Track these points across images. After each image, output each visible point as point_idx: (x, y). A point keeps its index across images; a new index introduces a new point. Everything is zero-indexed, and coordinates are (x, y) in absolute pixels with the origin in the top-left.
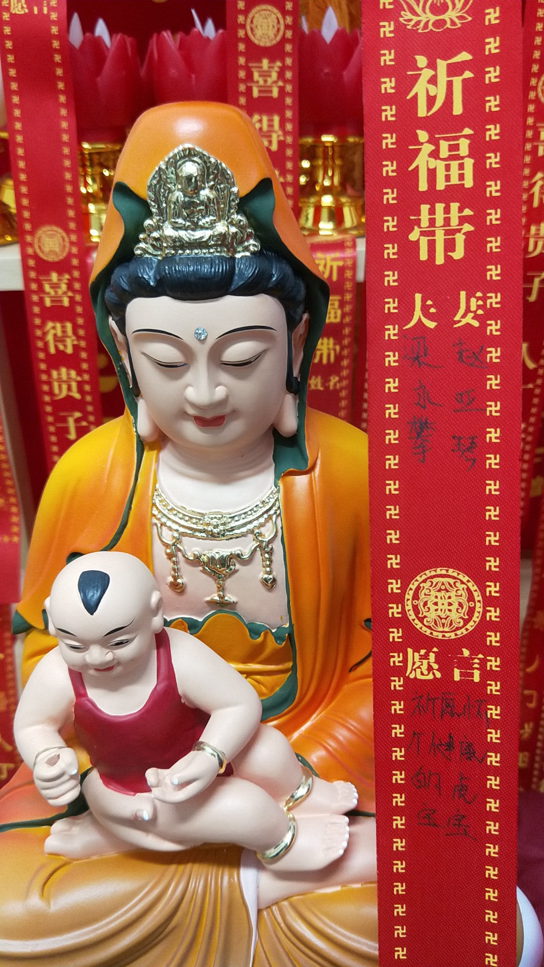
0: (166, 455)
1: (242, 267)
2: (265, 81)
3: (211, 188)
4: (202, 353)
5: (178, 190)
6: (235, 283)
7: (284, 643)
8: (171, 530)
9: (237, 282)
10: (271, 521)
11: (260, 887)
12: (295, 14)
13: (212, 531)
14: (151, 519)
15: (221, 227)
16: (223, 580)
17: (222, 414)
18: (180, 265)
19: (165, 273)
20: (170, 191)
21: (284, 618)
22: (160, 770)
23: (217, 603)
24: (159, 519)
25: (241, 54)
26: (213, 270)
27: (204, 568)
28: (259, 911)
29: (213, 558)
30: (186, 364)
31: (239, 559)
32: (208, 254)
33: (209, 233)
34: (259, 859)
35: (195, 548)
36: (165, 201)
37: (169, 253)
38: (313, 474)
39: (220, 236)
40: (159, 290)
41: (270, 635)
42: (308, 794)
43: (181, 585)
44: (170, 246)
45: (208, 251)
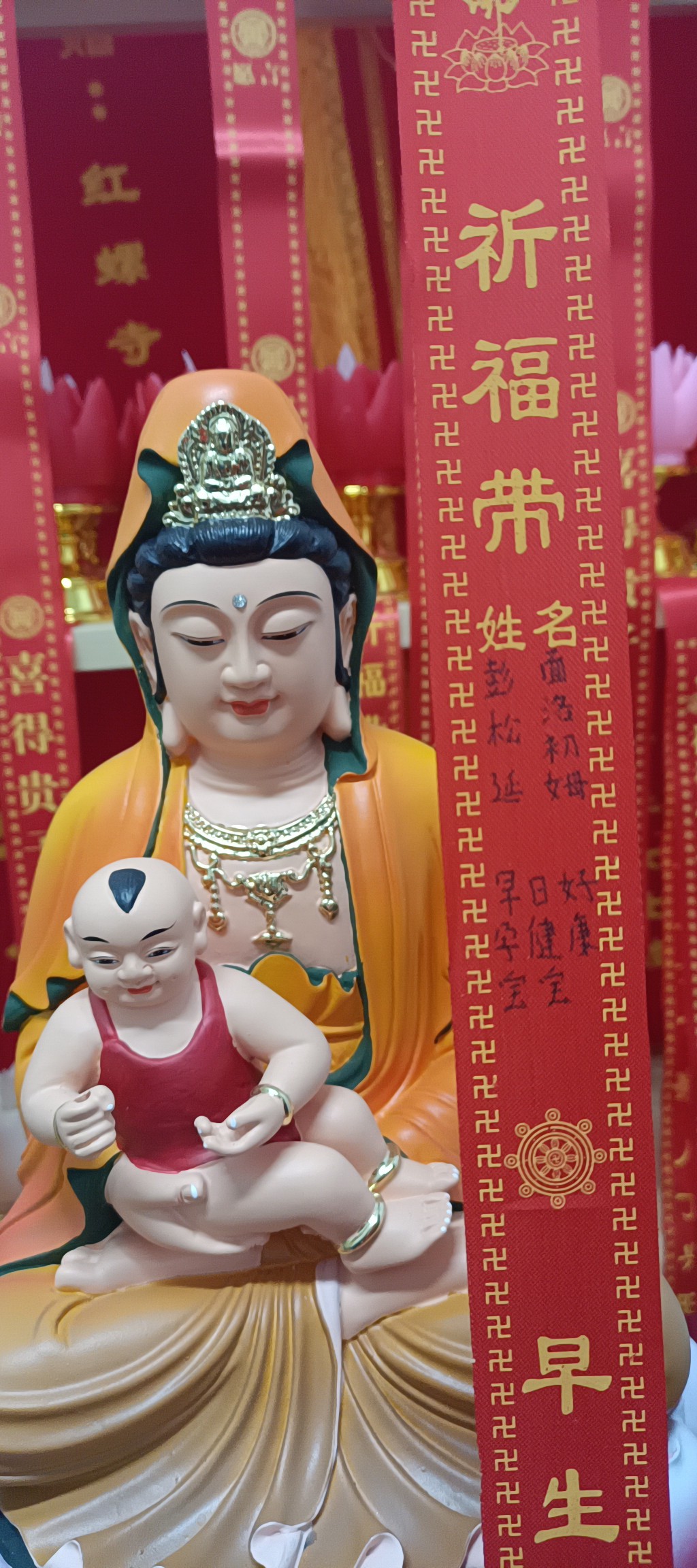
0: (197, 771)
1: (281, 530)
3: (248, 446)
4: (241, 624)
5: (212, 449)
6: (275, 545)
7: (352, 990)
8: (208, 853)
9: (277, 544)
10: (327, 835)
11: (342, 1305)
12: (306, 344)
14: (183, 843)
15: (257, 488)
17: (265, 699)
18: (215, 527)
19: (199, 536)
20: (203, 451)
21: (350, 960)
23: (269, 941)
24: (192, 841)
27: (249, 896)
28: (344, 1343)
29: (261, 881)
30: (222, 641)
31: (292, 881)
32: (245, 516)
33: (246, 493)
34: (338, 1255)
35: (238, 872)
36: (198, 462)
37: (201, 518)
38: (373, 780)
39: (257, 497)
40: (192, 557)
41: (334, 979)
42: (395, 1171)
43: (222, 921)
44: (203, 509)
45: (244, 513)
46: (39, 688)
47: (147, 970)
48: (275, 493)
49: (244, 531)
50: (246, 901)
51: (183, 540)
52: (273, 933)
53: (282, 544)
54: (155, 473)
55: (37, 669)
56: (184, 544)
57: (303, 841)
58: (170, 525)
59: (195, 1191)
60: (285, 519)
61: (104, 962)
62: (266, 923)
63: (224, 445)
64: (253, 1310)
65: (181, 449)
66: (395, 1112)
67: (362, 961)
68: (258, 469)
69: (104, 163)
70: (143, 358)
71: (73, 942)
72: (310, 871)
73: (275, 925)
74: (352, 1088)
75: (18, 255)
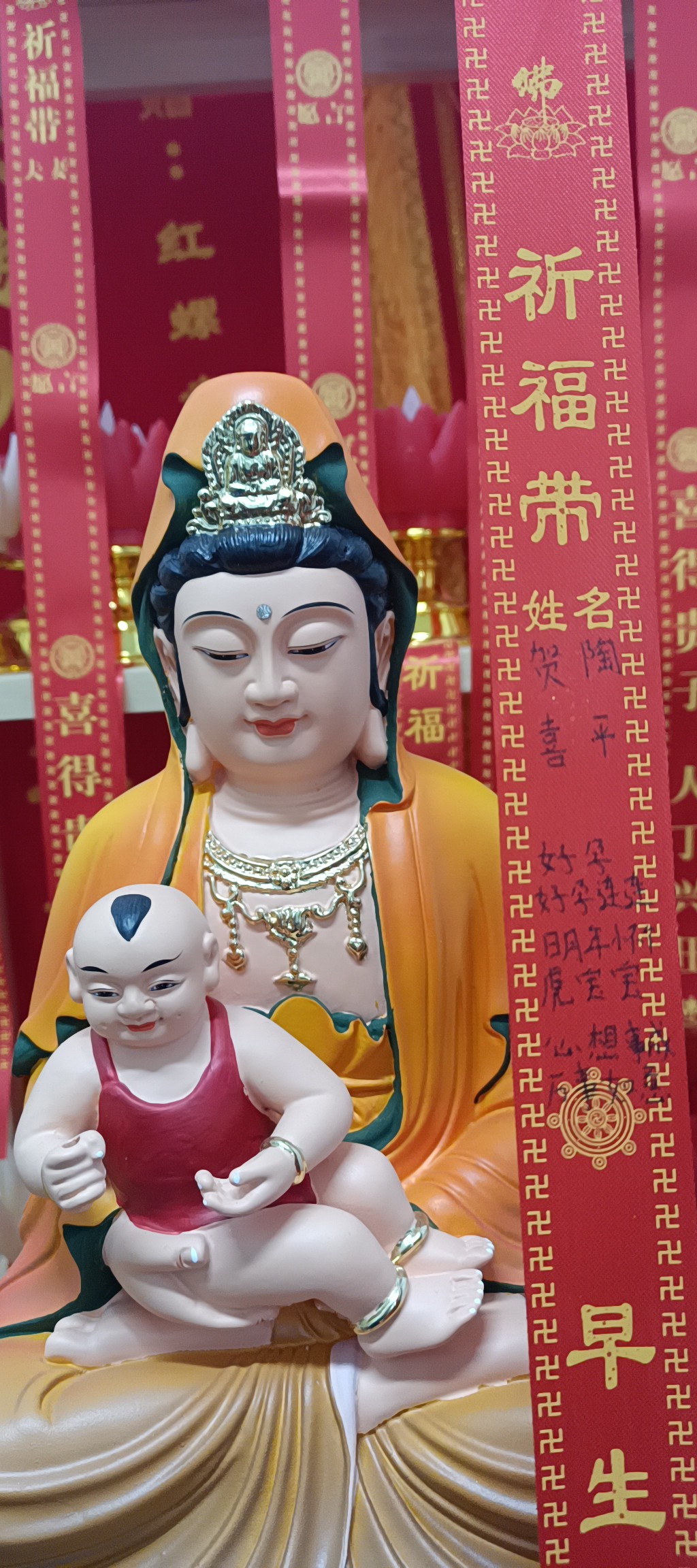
0: (221, 798)
1: (311, 537)
3: (274, 449)
4: (266, 636)
5: (238, 451)
6: (303, 553)
7: (381, 1039)
8: (228, 884)
10: (357, 868)
11: (359, 1394)
12: (367, 382)
14: (203, 873)
15: (285, 492)
17: (291, 718)
18: (240, 533)
19: (223, 544)
20: (228, 453)
21: (380, 1005)
23: (290, 983)
24: (212, 872)
27: (271, 933)
28: (360, 1437)
29: (284, 916)
30: (247, 655)
31: (316, 917)
32: (271, 522)
33: (273, 497)
34: (356, 1336)
35: (259, 906)
36: (223, 466)
37: (226, 525)
38: (409, 810)
39: (285, 501)
40: (215, 566)
41: (361, 1026)
42: (422, 1242)
43: (241, 958)
44: (228, 515)
45: (271, 519)
46: (88, 729)
47: (150, 1005)
48: (304, 498)
49: (271, 537)
50: (268, 937)
51: (206, 548)
52: (295, 973)
53: (309, 553)
54: (180, 478)
55: (86, 710)
56: (207, 552)
57: (331, 873)
58: (194, 532)
59: (195, 1255)
60: (314, 526)
61: (104, 994)
62: (288, 962)
63: (250, 447)
64: (258, 1394)
65: (206, 453)
66: (425, 1178)
67: (392, 1006)
68: (286, 473)
69: (180, 222)
71: (75, 974)
72: (336, 907)
73: (298, 965)
74: (379, 1150)
75: (80, 296)
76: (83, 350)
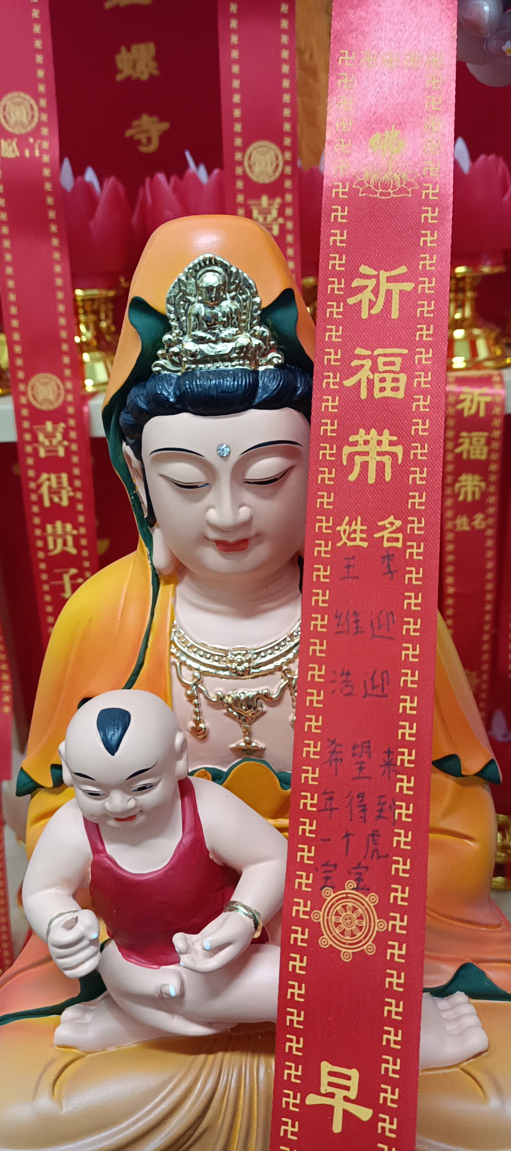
0: (184, 589)
1: (266, 380)
2: (265, 219)
3: (233, 298)
4: (225, 471)
5: (199, 301)
6: (259, 396)
8: (191, 670)
9: (261, 395)
12: (294, 148)
13: (236, 668)
14: (170, 659)
15: (243, 340)
16: (250, 724)
17: (247, 538)
18: (202, 378)
19: (186, 388)
20: (190, 303)
22: (188, 936)
23: (244, 750)
24: (178, 658)
25: (240, 191)
26: (236, 383)
27: (228, 710)
29: (238, 699)
30: (207, 484)
31: (266, 699)
32: (229, 366)
33: (231, 345)
35: (218, 688)
36: (185, 314)
37: (189, 368)
39: (242, 348)
40: (179, 406)
43: (203, 730)
44: (190, 361)
45: (230, 364)
46: (61, 452)
47: (132, 803)
48: (260, 344)
49: (229, 382)
50: (225, 714)
51: (171, 390)
52: (248, 743)
53: (265, 396)
54: (146, 321)
55: (59, 436)
56: (172, 394)
57: (278, 663)
58: (159, 372)
59: (173, 991)
60: (269, 369)
61: (92, 794)
62: (243, 734)
63: (211, 298)
64: (223, 1077)
65: (168, 301)
68: (244, 321)
70: (154, 146)
72: (283, 690)
73: (250, 736)
75: (40, 66)
76: (44, 117)
